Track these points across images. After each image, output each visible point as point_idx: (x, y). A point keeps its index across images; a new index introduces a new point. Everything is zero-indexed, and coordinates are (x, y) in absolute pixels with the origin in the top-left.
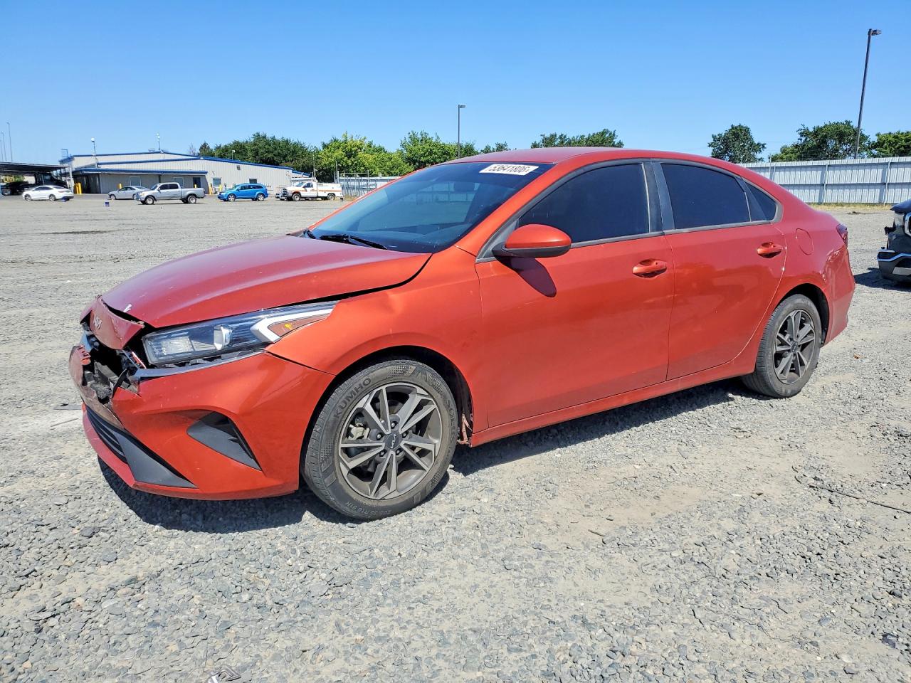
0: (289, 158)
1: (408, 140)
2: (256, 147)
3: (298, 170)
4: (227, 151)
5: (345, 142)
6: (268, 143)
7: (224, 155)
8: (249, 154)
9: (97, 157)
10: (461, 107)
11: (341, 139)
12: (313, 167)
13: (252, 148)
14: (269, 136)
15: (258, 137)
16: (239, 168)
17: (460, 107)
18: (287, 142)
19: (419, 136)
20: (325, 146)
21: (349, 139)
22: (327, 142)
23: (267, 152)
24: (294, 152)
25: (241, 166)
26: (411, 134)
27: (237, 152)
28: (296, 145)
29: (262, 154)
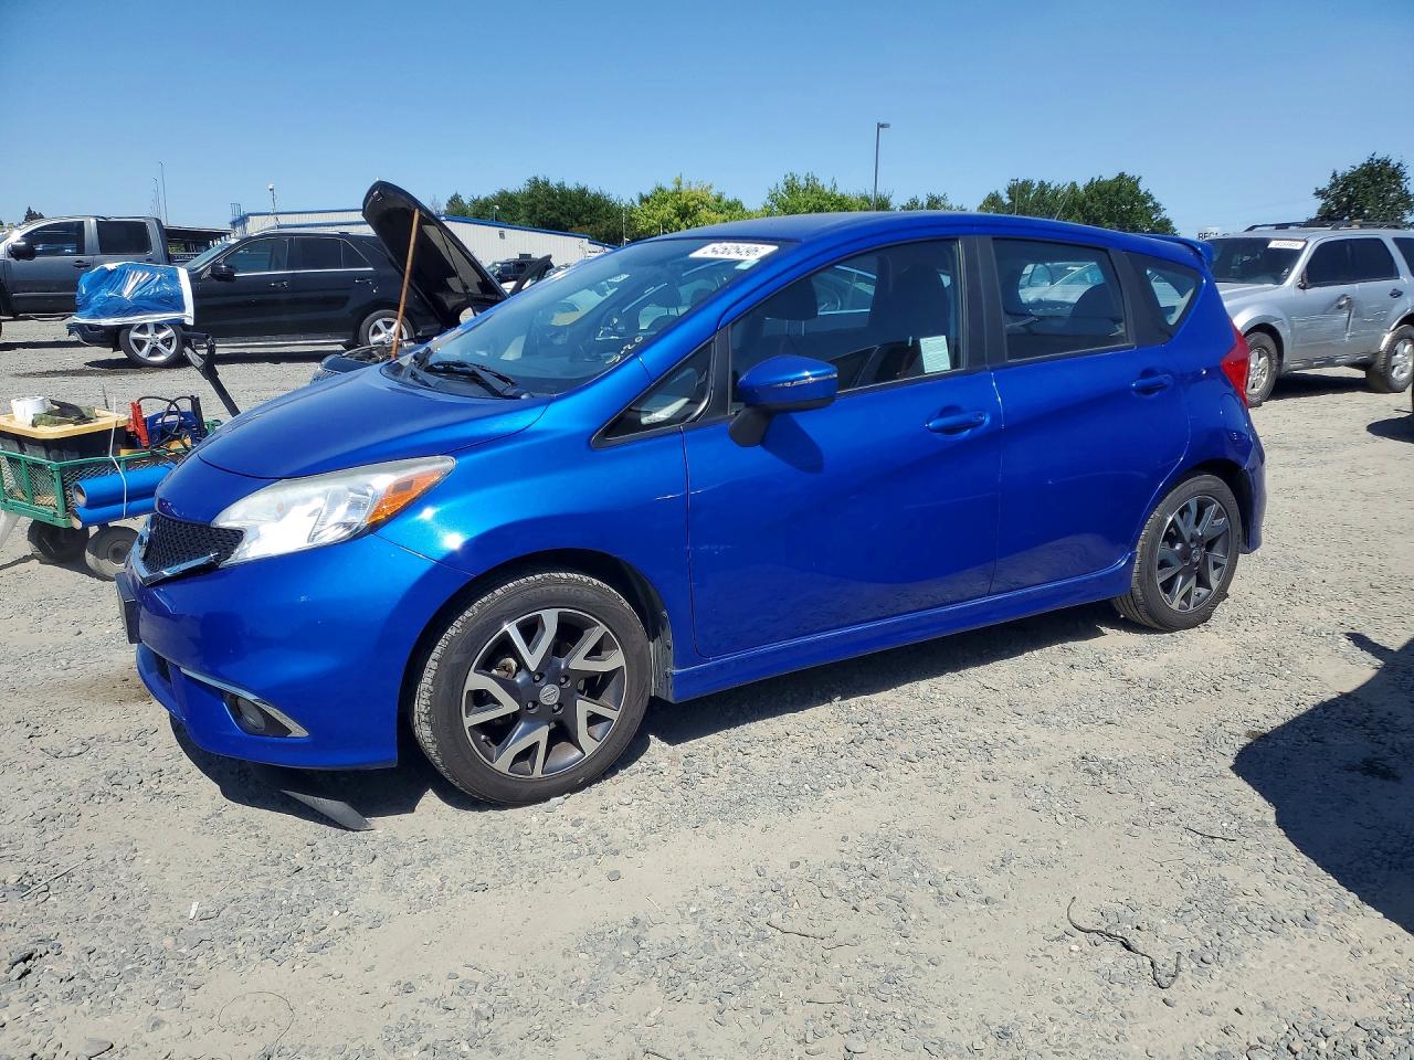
0: (585, 218)
1: (783, 186)
2: (531, 201)
3: (596, 239)
4: (487, 207)
5: (678, 192)
6: (551, 193)
7: (483, 214)
8: (522, 212)
9: (279, 216)
10: (883, 126)
11: (671, 187)
12: (621, 234)
13: (527, 203)
14: (553, 183)
15: (535, 183)
16: (502, 235)
17: (881, 126)
18: (583, 192)
19: (802, 183)
20: (644, 200)
21: (684, 187)
22: (647, 192)
23: (548, 209)
24: (592, 209)
25: (507, 232)
26: (789, 178)
27: (503, 209)
28: (597, 197)
29: (543, 211)
